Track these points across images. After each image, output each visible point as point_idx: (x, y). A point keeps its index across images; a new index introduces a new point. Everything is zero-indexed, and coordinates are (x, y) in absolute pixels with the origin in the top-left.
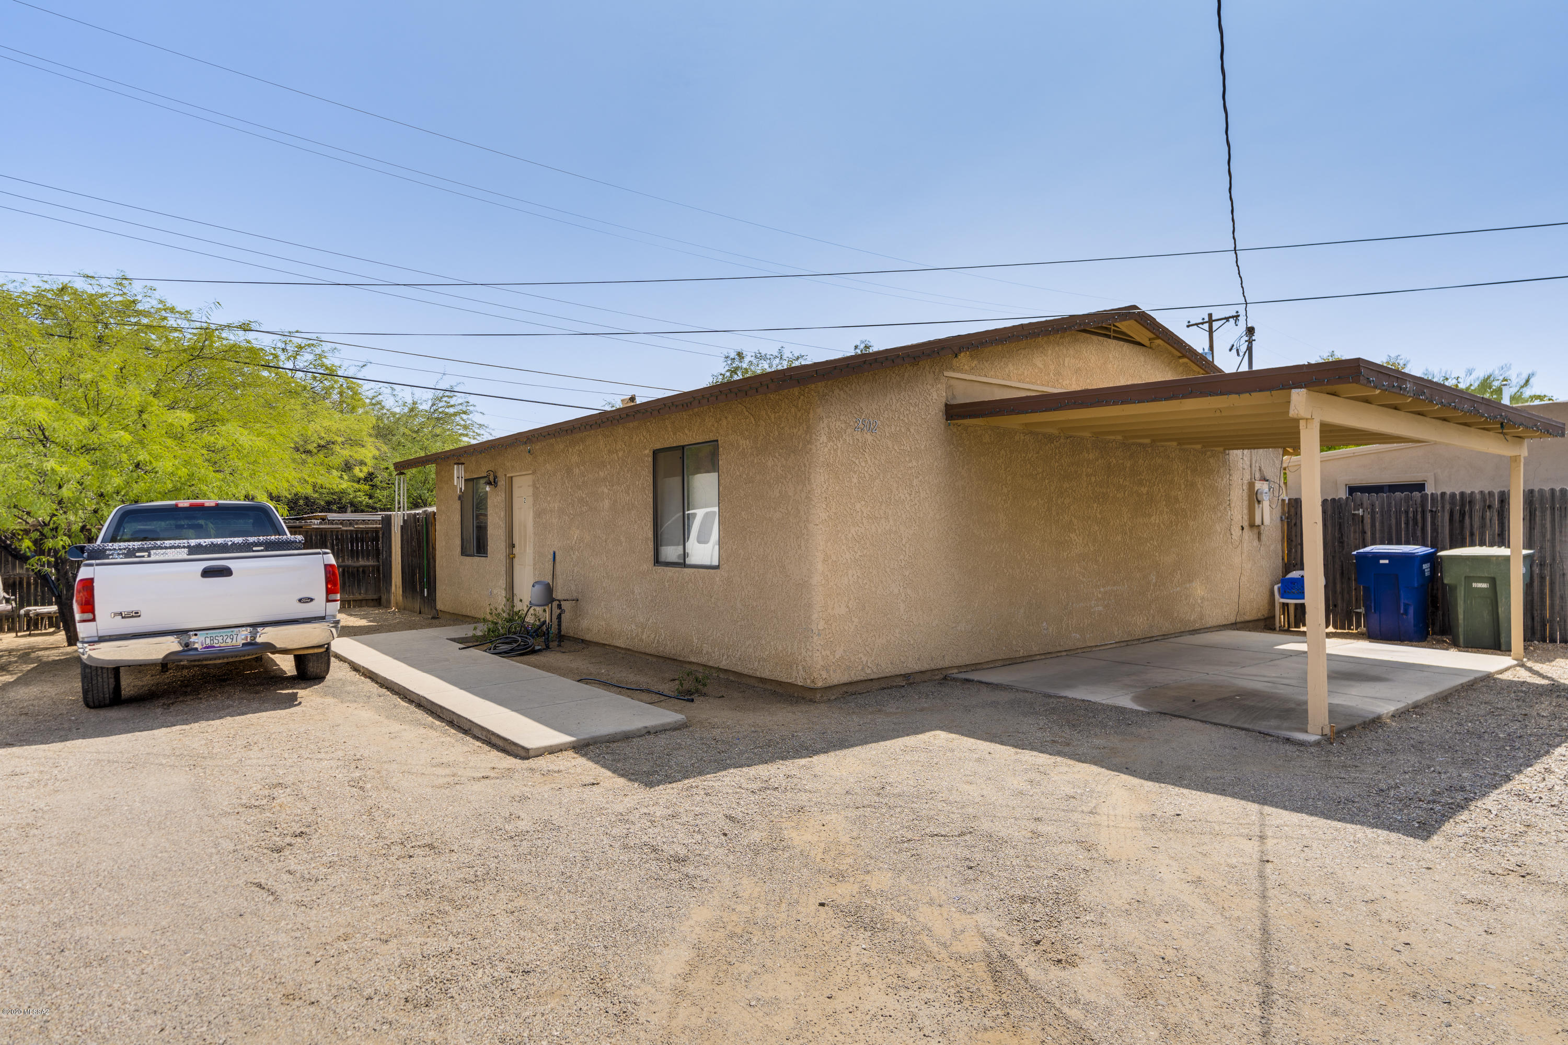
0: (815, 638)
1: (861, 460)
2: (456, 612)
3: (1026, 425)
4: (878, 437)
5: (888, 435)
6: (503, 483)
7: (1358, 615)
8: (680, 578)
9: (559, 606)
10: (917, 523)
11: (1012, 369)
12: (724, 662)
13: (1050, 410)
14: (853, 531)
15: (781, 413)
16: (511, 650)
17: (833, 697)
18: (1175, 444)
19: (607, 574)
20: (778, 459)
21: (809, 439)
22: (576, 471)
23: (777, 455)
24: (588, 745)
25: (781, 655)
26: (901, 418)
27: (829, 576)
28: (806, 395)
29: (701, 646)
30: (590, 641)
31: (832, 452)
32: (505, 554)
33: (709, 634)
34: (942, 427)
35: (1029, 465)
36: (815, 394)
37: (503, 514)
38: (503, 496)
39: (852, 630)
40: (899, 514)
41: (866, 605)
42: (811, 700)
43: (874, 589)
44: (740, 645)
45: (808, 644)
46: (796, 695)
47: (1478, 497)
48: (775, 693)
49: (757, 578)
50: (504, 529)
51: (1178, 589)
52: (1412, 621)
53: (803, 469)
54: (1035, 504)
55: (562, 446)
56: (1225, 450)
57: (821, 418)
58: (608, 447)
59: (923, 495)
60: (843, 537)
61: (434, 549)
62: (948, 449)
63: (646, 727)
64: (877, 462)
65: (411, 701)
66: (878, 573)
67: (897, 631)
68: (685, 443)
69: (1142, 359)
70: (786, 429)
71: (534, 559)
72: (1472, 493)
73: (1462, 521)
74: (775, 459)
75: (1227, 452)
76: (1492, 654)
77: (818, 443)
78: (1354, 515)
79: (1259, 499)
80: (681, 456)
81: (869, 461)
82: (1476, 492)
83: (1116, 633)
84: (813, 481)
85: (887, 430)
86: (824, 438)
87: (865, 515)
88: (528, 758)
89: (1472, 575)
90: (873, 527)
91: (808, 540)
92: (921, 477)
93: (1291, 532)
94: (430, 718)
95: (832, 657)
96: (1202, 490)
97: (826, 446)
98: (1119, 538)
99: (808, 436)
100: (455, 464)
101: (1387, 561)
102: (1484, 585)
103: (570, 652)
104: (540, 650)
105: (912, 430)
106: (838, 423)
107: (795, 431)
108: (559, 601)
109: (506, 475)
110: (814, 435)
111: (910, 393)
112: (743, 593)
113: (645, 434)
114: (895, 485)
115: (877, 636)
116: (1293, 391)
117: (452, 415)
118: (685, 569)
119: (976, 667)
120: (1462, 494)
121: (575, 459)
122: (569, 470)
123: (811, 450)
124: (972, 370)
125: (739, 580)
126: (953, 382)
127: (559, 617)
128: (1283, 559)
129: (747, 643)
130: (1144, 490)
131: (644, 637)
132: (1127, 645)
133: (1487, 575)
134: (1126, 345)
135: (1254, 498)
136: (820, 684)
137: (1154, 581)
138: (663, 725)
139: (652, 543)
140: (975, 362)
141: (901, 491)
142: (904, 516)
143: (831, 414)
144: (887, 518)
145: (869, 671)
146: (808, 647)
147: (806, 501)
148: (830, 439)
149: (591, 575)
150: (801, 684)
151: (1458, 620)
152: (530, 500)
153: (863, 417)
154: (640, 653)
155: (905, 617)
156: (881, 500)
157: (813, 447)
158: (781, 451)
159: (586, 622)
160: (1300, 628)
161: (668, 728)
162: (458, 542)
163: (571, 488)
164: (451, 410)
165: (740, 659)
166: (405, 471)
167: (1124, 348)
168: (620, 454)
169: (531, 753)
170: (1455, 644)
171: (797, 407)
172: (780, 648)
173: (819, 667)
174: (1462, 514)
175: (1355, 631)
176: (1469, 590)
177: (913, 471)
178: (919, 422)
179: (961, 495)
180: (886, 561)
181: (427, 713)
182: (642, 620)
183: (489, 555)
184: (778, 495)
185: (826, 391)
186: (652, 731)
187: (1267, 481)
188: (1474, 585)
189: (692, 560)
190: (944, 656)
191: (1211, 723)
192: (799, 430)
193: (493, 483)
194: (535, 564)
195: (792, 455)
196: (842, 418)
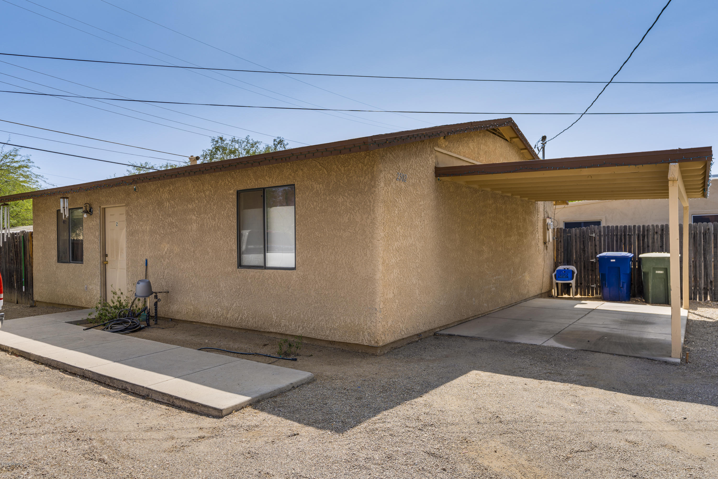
0: (378, 314)
1: (399, 199)
2: (53, 302)
3: (467, 182)
4: (407, 185)
5: (411, 184)
6: (98, 212)
7: (593, 288)
8: (261, 276)
9: (156, 297)
10: (424, 240)
11: (461, 149)
12: (300, 331)
13: (510, 172)
14: (395, 245)
15: (349, 167)
16: (125, 329)
17: (386, 352)
18: (519, 197)
19: (195, 274)
20: (347, 197)
21: (373, 185)
22: (167, 204)
23: (346, 194)
24: (259, 401)
25: (349, 326)
26: (417, 174)
27: (385, 273)
28: (371, 156)
29: (280, 321)
30: (178, 320)
31: (386, 193)
32: (99, 261)
33: (287, 313)
34: (434, 180)
35: (468, 206)
36: (378, 155)
37: (97, 234)
38: (98, 221)
39: (395, 308)
40: (416, 234)
41: (402, 291)
42: (373, 354)
43: (405, 281)
44: (313, 320)
45: (372, 318)
46: (360, 351)
47: (651, 227)
48: (343, 351)
49: (329, 275)
50: (99, 244)
51: (521, 277)
52: (625, 291)
53: (369, 204)
54: (470, 229)
55: (153, 187)
56: (535, 201)
57: (381, 171)
58: (196, 188)
59: (426, 222)
60: (391, 249)
61: (31, 258)
62: (436, 195)
63: (292, 384)
64: (406, 201)
65: (74, 374)
66: (407, 271)
67: (415, 307)
68: (266, 186)
69: (508, 148)
70: (354, 177)
71: (127, 264)
72: (648, 226)
73: (643, 240)
74: (345, 198)
75: (536, 202)
76: (664, 306)
77: (379, 187)
78: (590, 236)
79: (548, 228)
80: (263, 194)
81: (403, 200)
82: (650, 225)
83: (500, 302)
84: (376, 212)
85: (411, 181)
86: (382, 184)
87: (401, 234)
88: (222, 417)
89: (656, 267)
90: (405, 242)
91: (372, 250)
92: (425, 211)
93: (558, 246)
94: (101, 387)
95: (386, 326)
96: (528, 223)
97: (383, 190)
98: (500, 249)
99: (373, 182)
100: (61, 198)
101: (614, 260)
102: (661, 272)
103: (166, 328)
104: (143, 328)
105: (421, 182)
106: (389, 175)
107: (362, 179)
108: (156, 293)
109: (100, 207)
110: (377, 182)
111: (420, 159)
112: (317, 286)
113: (229, 180)
114: (414, 216)
115: (407, 311)
116: (671, 164)
117: (16, 168)
118: (265, 270)
119: (446, 327)
120: (644, 226)
121: (166, 196)
122: (160, 204)
123: (375, 191)
124: (446, 148)
125: (313, 277)
126: (437, 154)
127: (156, 304)
128: (554, 260)
129: (320, 319)
130: (509, 222)
131: (229, 316)
132: (503, 309)
133: (663, 267)
134: (503, 140)
135: (546, 227)
136: (381, 344)
137: (512, 272)
138: (301, 381)
139: (236, 253)
140: (447, 143)
141: (416, 219)
142: (418, 235)
143: (386, 169)
144: (411, 237)
145: (403, 333)
146: (372, 320)
147: (371, 225)
148: (385, 184)
149: (180, 274)
150: (367, 344)
151: (649, 290)
152: (125, 224)
153: (400, 172)
154: (226, 327)
155: (418, 298)
156: (408, 225)
157: (377, 190)
158: (350, 192)
159: (175, 307)
160: (563, 295)
161: (304, 382)
162: (54, 253)
163: (162, 216)
164: (16, 165)
165: (314, 329)
166: (9, 203)
167: (502, 142)
168: (207, 193)
169: (224, 413)
170: (646, 302)
171: (363, 163)
172: (349, 321)
173: (380, 332)
174: (644, 237)
175: (591, 297)
176: (655, 274)
177: (422, 207)
178: (424, 177)
179: (441, 223)
180: (410, 264)
181: (96, 383)
182: (227, 305)
183: (84, 262)
184: (347, 221)
185: (383, 154)
186: (295, 386)
187: (550, 218)
188: (657, 272)
189: (270, 263)
190: (435, 321)
191: (617, 355)
192: (365, 178)
193: (89, 212)
194: (128, 268)
195: (359, 195)
196: (391, 171)
